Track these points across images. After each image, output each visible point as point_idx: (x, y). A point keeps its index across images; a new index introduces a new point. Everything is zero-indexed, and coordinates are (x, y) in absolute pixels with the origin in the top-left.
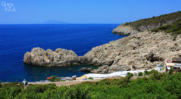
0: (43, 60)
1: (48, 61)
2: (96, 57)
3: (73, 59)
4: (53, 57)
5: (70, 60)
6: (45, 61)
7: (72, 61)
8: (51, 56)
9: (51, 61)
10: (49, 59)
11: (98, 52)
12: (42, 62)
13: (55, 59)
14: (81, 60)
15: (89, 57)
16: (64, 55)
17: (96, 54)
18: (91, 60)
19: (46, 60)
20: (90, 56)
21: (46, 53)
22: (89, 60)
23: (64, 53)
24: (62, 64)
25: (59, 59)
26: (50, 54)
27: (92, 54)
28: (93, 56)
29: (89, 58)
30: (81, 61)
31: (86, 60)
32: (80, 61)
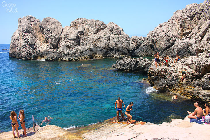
0: (30, 45)
1: (44, 47)
2: (184, 35)
3: (111, 42)
4: (58, 36)
5: (102, 45)
6: (36, 48)
7: (111, 49)
8: (53, 34)
9: (51, 48)
10: (47, 42)
11: (192, 18)
12: (29, 50)
13: (63, 43)
14: (138, 47)
15: (163, 34)
16: (89, 34)
17: (186, 25)
18: (169, 46)
19: (40, 45)
20: (166, 34)
21: (41, 27)
22: (161, 44)
23: (90, 29)
24: (75, 54)
25: (71, 42)
26: (50, 27)
27: (174, 28)
28: (174, 33)
29: (162, 37)
30: (137, 51)
31: (152, 46)
32: (134, 50)
